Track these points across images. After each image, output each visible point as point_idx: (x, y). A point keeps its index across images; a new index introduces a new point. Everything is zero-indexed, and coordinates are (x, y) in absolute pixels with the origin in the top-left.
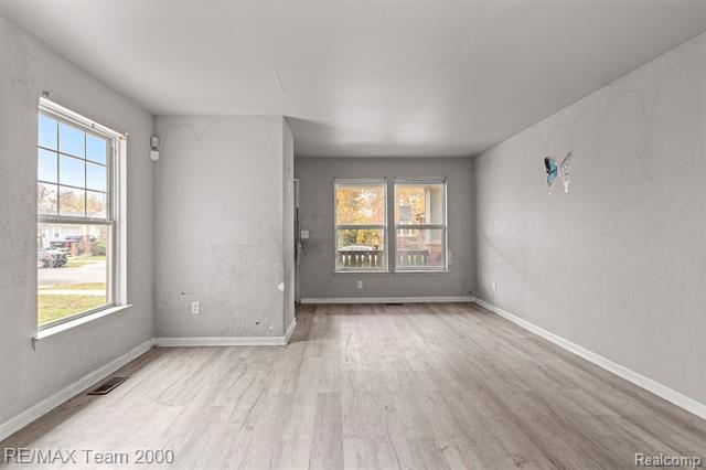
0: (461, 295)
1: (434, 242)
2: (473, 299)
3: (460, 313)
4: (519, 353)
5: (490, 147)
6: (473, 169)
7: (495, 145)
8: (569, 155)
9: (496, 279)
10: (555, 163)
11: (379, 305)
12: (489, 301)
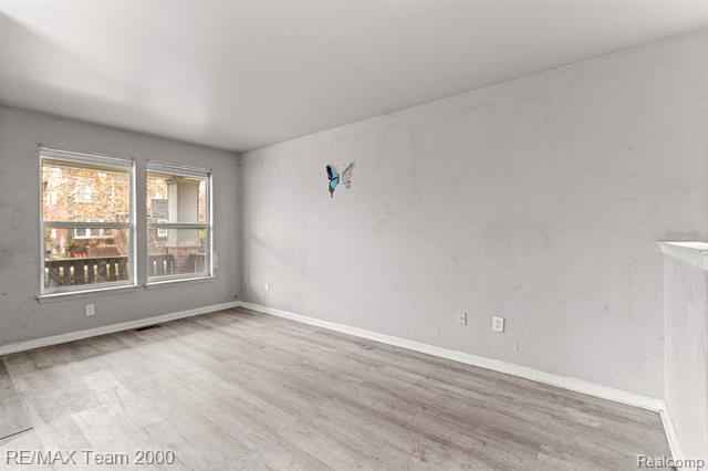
0: (227, 301)
1: (182, 244)
2: (239, 303)
3: (236, 321)
4: (324, 348)
5: (265, 146)
6: (240, 165)
7: (270, 145)
8: (351, 165)
9: (268, 280)
10: (339, 170)
11: (126, 333)
12: (260, 303)
